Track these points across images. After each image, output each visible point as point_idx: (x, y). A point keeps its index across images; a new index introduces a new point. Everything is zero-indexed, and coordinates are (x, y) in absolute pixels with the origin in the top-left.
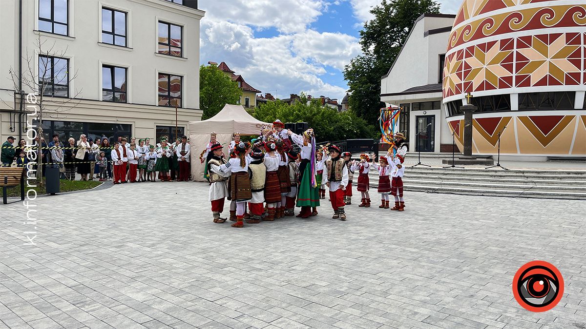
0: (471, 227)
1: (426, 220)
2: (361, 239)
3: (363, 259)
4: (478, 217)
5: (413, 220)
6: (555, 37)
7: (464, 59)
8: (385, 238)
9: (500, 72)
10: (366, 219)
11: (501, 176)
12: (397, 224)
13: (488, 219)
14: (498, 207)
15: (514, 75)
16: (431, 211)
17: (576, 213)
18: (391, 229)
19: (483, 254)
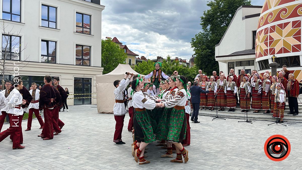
1: (252, 139)
2: (212, 152)
3: (216, 166)
5: (243, 138)
7: (269, 34)
8: (228, 152)
9: (293, 42)
10: (213, 138)
12: (234, 142)
13: (294, 138)
14: (298, 129)
15: (301, 43)
16: (254, 132)
18: (231, 145)
19: (295, 163)
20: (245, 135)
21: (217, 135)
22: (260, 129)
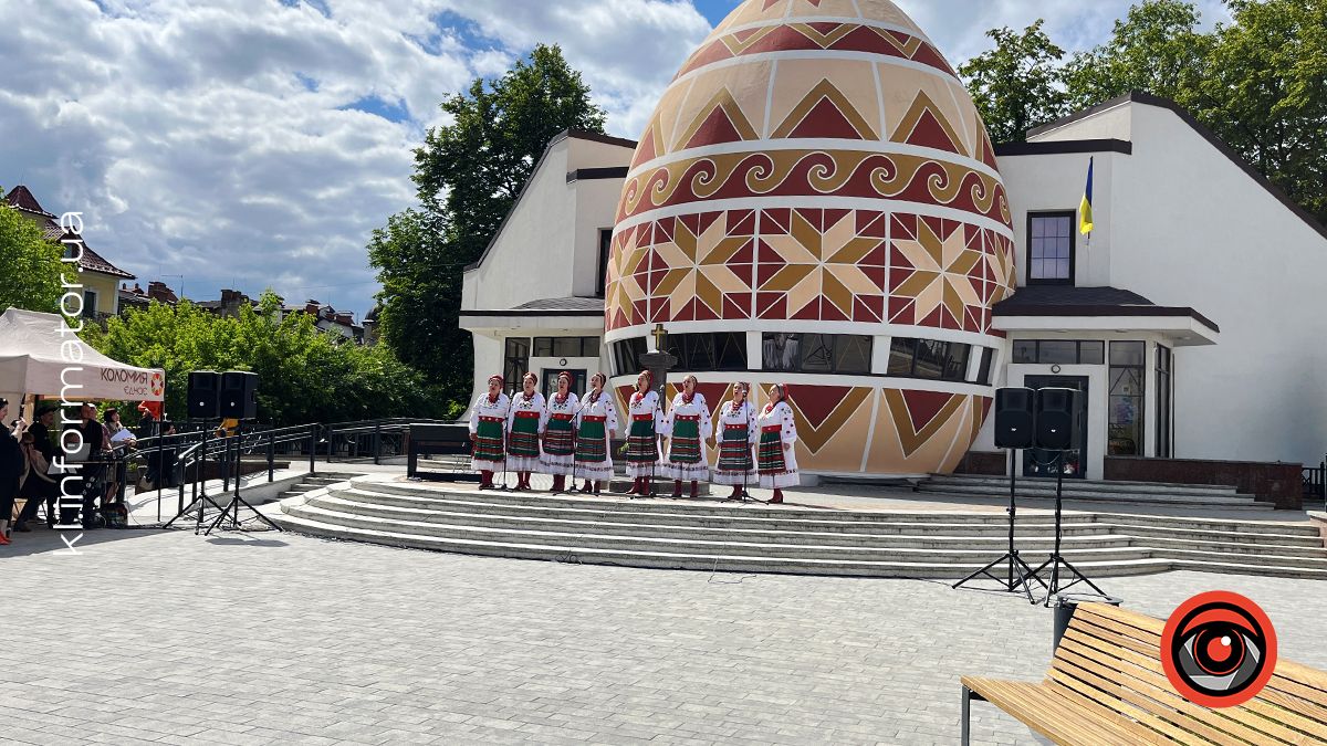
0: (648, 653)
1: (545, 637)
2: (371, 702)
4: (667, 625)
5: (515, 637)
6: (835, 215)
7: (652, 246)
8: (437, 696)
9: (727, 282)
10: (396, 640)
11: (722, 522)
12: (471, 652)
13: (690, 631)
14: (713, 597)
15: (754, 291)
16: (562, 611)
17: (871, 610)
18: (456, 667)
19: (671, 724)
20: (523, 622)
21: (416, 625)
22: (584, 598)
